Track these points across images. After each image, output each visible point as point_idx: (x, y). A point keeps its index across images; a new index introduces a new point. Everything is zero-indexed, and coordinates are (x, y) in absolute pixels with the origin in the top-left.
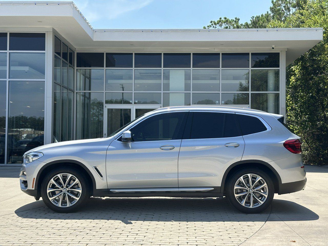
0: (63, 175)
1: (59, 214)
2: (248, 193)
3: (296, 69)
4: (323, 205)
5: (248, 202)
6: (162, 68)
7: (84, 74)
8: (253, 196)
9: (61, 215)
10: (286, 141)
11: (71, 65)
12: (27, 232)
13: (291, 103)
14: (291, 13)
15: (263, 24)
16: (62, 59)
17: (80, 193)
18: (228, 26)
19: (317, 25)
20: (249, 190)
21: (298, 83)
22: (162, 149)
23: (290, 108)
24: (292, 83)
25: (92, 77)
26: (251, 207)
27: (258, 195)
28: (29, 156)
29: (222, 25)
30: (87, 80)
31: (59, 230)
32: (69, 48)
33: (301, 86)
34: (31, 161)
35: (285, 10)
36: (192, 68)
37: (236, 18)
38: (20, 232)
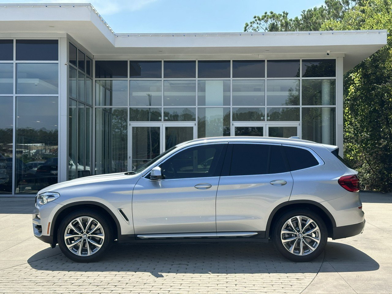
0: (82, 219)
1: (79, 263)
2: (297, 238)
3: (356, 77)
4: (384, 249)
5: (297, 249)
6: (197, 79)
7: (104, 85)
8: (303, 242)
9: (81, 265)
10: (342, 177)
11: (88, 76)
12: (43, 289)
13: (350, 116)
14: (350, 7)
15: (317, 21)
16: (78, 70)
17: (103, 239)
18: (275, 22)
19: (380, 25)
20: (298, 235)
21: (358, 93)
22: (197, 188)
23: (349, 123)
24: (351, 94)
25: (113, 88)
26: (301, 254)
27: (308, 241)
28: (43, 196)
29: (268, 21)
30: (108, 92)
31: (79, 286)
32: (87, 56)
33: (362, 98)
34: (45, 202)
35: (343, 4)
36: (231, 78)
37: (284, 13)
38: (35, 289)
